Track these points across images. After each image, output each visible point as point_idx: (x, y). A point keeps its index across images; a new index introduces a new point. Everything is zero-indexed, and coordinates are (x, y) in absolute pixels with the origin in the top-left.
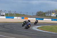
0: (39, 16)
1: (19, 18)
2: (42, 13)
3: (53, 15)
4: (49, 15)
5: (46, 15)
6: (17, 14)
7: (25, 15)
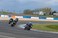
0: (26, 14)
1: (6, 16)
2: (29, 11)
3: (41, 13)
4: (37, 13)
5: (34, 13)
6: (4, 12)
7: (12, 13)
